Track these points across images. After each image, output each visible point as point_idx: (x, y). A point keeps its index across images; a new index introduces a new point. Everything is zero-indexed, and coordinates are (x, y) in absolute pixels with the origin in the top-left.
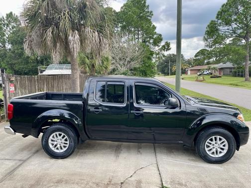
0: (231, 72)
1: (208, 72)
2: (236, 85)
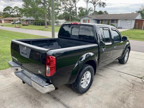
0: (32, 22)
1: (18, 22)
2: (43, 30)
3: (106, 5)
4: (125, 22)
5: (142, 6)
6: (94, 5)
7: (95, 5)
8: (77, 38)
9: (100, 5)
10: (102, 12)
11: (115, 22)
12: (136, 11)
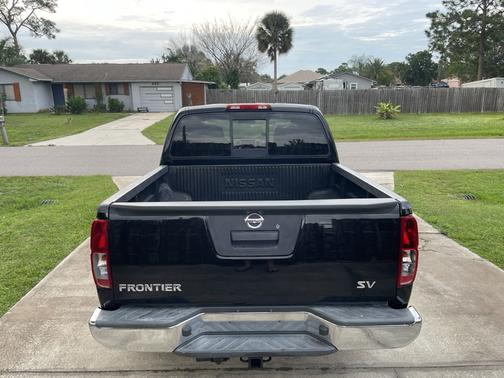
3: (58, 31)
4: (153, 90)
5: (171, 40)
6: (8, 25)
7: (13, 27)
8: (264, 155)
9: (35, 28)
10: (46, 53)
11: (121, 90)
12: (163, 57)
